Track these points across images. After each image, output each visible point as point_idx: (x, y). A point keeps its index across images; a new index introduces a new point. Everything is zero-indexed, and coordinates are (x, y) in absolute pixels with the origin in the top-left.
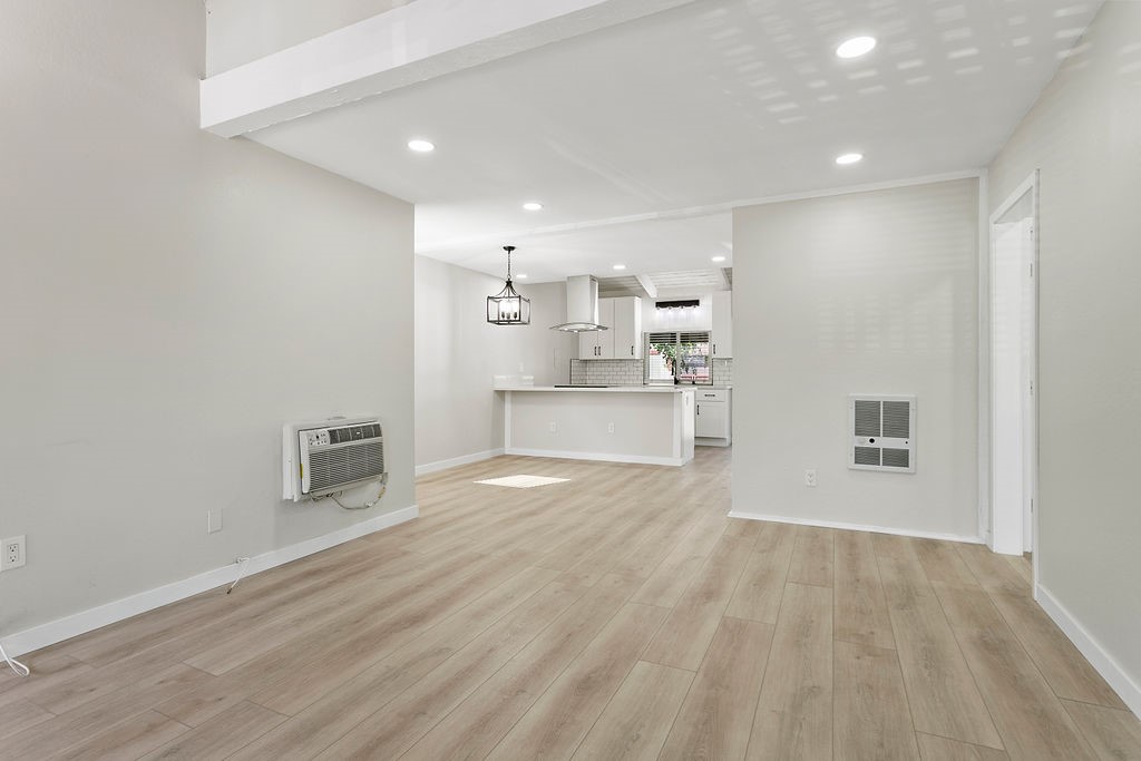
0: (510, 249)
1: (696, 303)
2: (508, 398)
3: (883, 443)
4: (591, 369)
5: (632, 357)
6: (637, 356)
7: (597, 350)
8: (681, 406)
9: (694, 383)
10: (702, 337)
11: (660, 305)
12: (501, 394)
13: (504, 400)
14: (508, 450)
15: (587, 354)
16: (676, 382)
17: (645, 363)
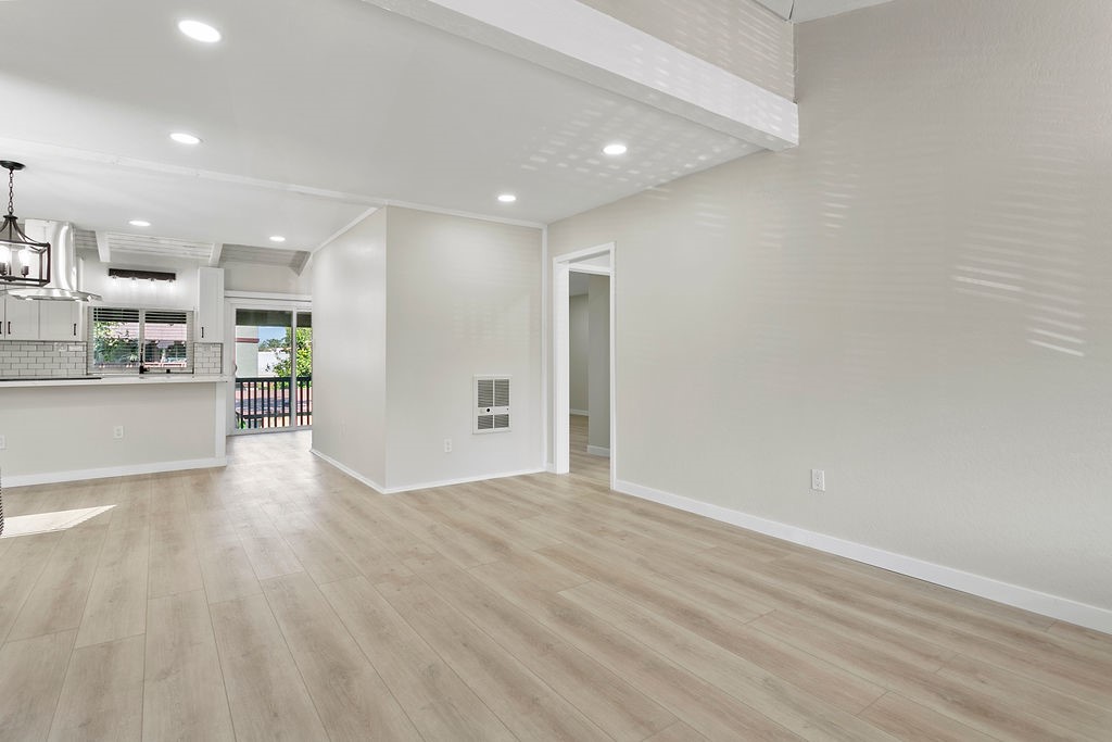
1: (171, 276)
3: (496, 411)
5: (75, 338)
6: (80, 336)
7: (6, 326)
9: (168, 371)
11: (113, 272)
17: (88, 346)
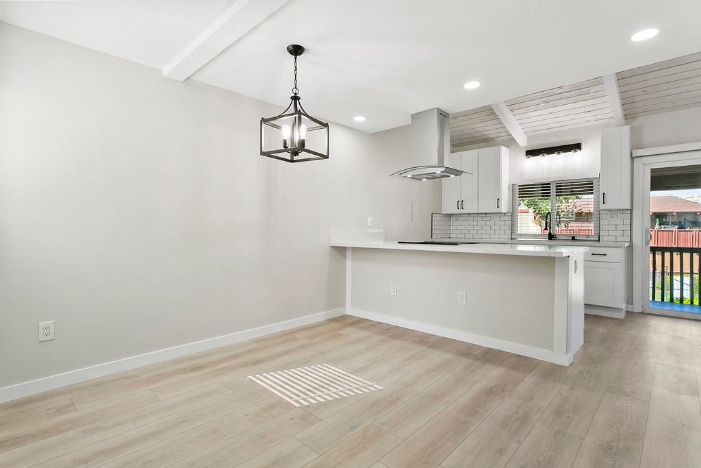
0: (296, 50)
1: (578, 147)
2: (349, 254)
4: (456, 224)
5: (497, 210)
6: (504, 208)
7: (460, 204)
8: (566, 276)
9: (574, 239)
10: (586, 187)
11: (531, 153)
12: (341, 250)
13: (345, 257)
14: (350, 310)
15: (450, 208)
16: (551, 237)
17: (512, 216)
